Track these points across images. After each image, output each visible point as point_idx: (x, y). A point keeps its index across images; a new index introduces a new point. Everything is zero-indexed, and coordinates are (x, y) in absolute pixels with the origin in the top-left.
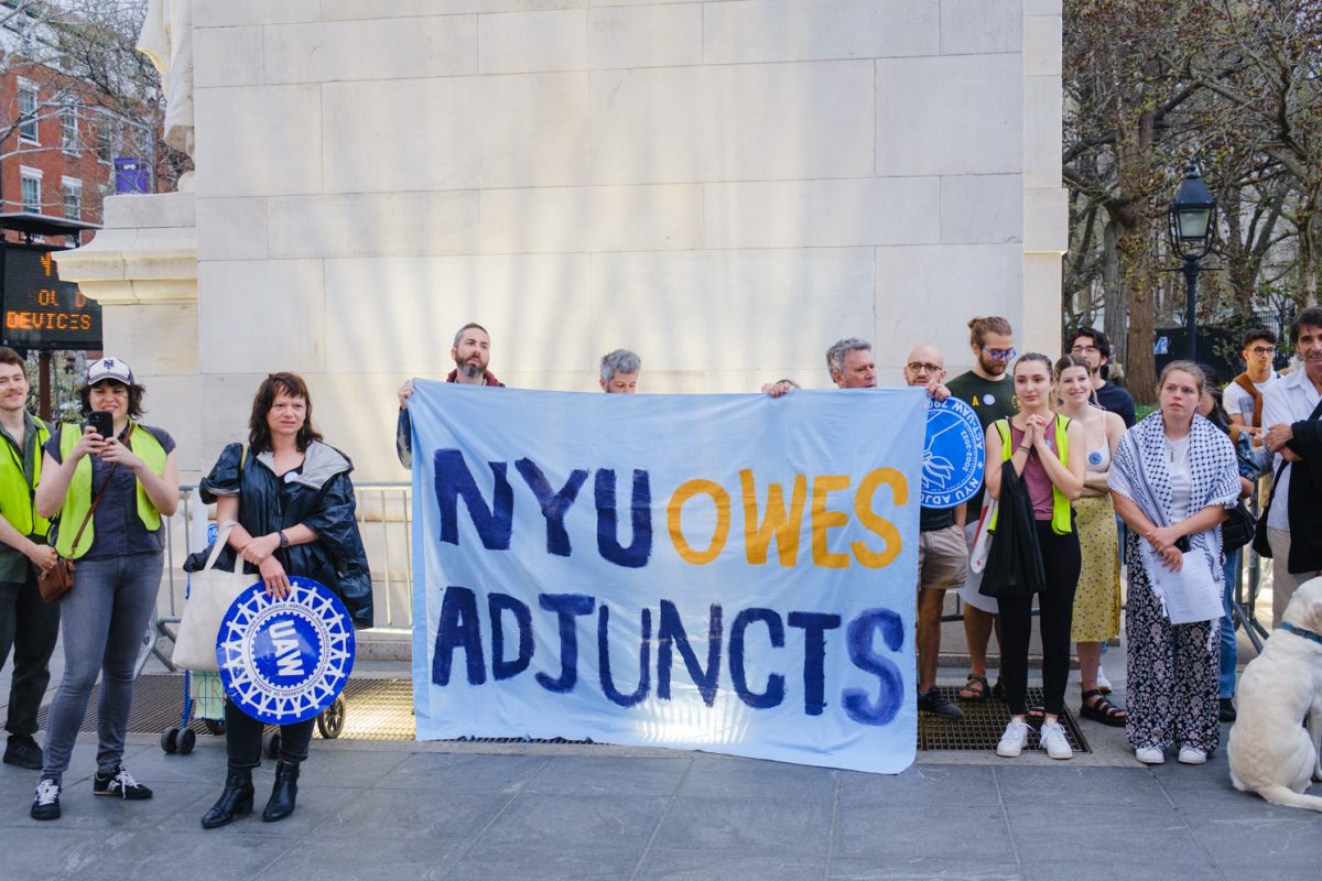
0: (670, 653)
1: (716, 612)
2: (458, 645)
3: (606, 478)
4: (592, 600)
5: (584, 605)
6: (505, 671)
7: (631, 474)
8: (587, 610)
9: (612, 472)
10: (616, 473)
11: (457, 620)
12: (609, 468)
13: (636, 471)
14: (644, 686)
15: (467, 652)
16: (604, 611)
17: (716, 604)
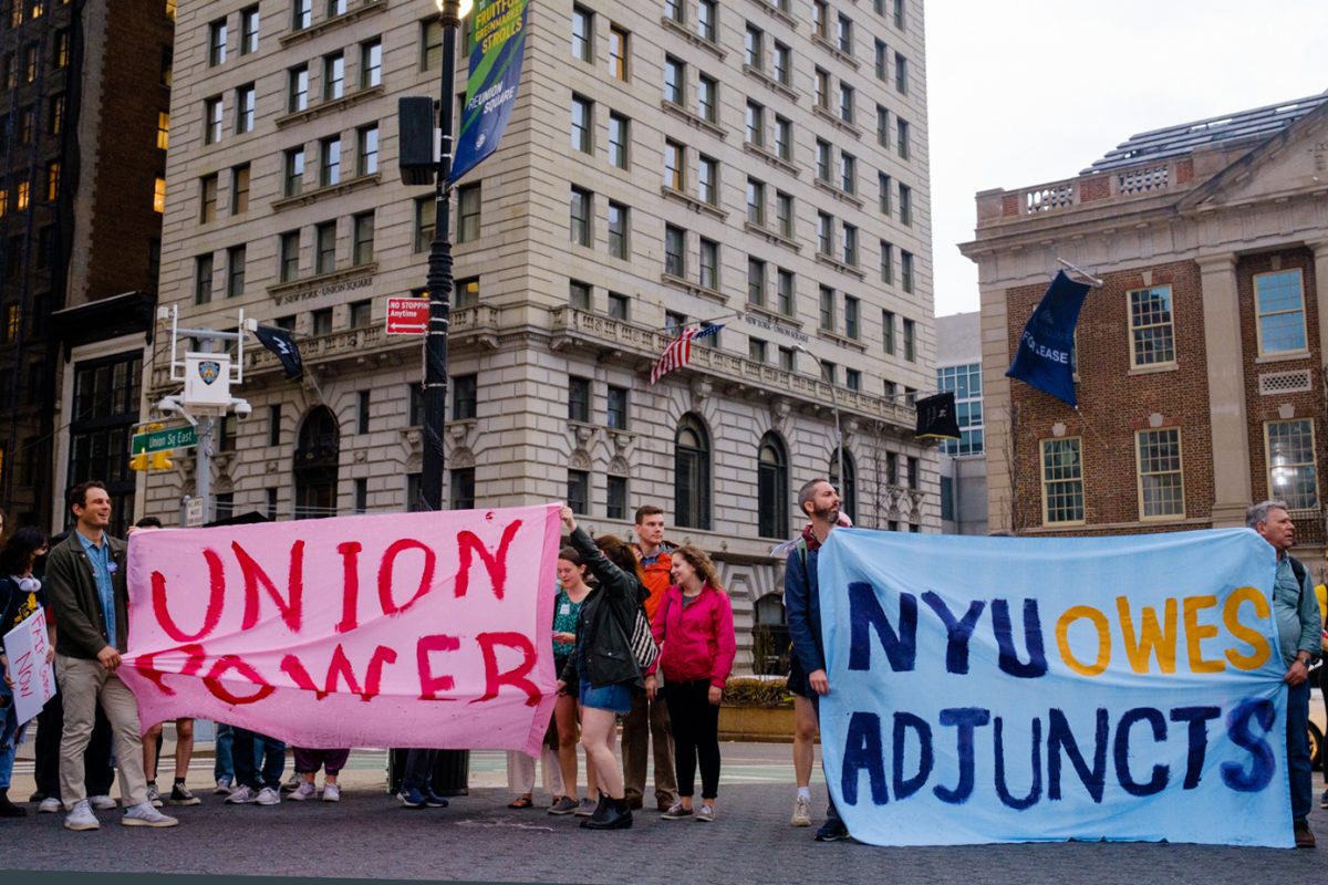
0: (1059, 756)
1: (1102, 715)
2: (864, 767)
3: (1000, 607)
4: (987, 712)
5: (980, 717)
6: (905, 790)
7: (1022, 603)
8: (984, 722)
9: (1005, 602)
10: (1009, 603)
11: (861, 744)
12: (1003, 598)
13: (1027, 600)
14: (1036, 790)
15: (870, 773)
16: (998, 721)
17: (1102, 707)
